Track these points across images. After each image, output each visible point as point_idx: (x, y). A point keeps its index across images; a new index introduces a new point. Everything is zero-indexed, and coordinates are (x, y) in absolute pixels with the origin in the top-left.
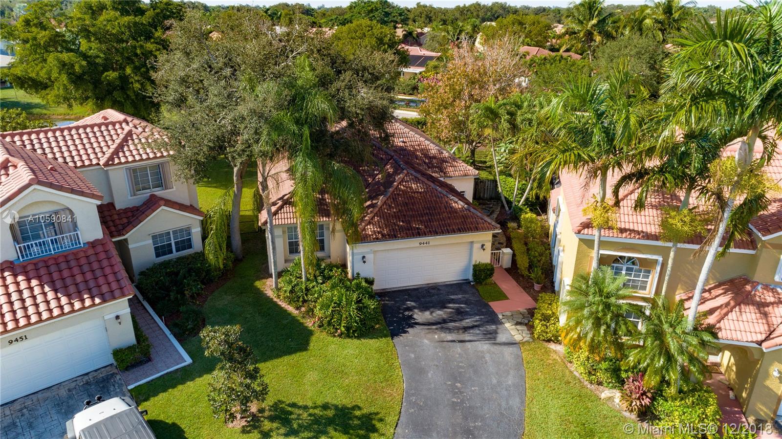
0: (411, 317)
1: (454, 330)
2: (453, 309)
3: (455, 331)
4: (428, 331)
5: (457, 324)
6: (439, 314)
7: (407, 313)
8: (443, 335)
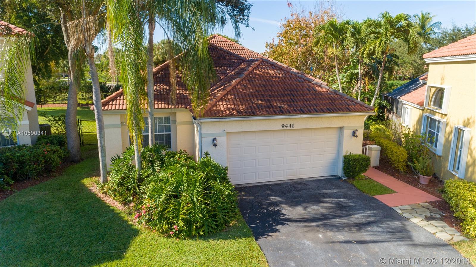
0: (278, 213)
1: (344, 227)
2: (332, 203)
3: (346, 229)
4: (305, 229)
5: (344, 220)
6: (314, 209)
7: (272, 208)
8: (329, 234)
